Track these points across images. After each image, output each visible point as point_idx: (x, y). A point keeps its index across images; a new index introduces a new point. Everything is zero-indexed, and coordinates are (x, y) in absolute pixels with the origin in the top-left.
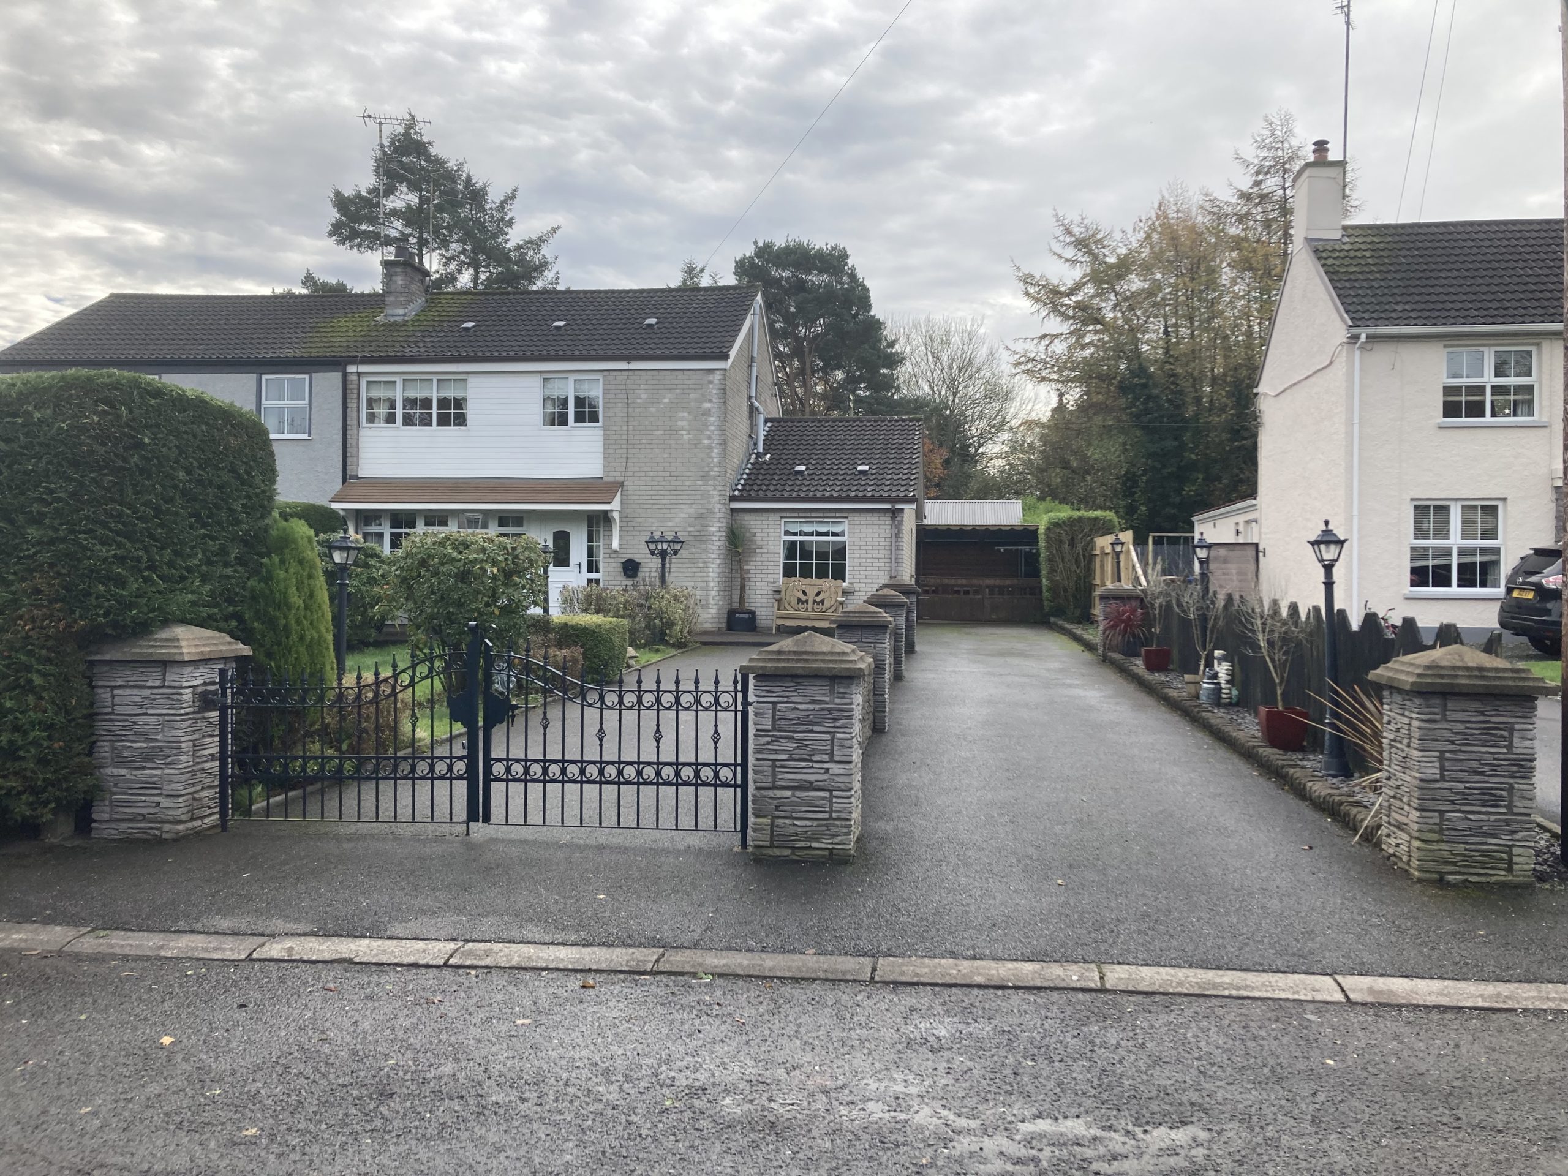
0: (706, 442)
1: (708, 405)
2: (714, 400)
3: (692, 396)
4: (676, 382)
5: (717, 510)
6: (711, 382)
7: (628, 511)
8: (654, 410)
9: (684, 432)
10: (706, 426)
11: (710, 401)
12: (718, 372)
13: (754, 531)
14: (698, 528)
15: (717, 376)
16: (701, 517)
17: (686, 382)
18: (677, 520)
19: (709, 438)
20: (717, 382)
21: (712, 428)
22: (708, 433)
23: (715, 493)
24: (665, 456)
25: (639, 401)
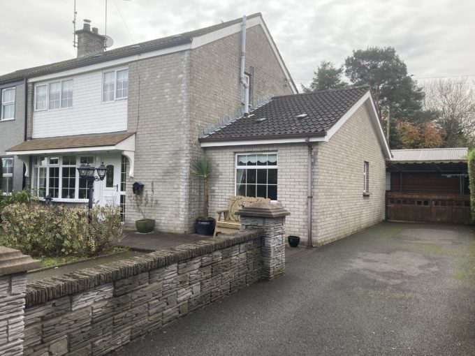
0: (180, 101)
1: (181, 76)
2: (185, 72)
3: (172, 71)
4: (164, 63)
5: (185, 148)
6: (182, 60)
7: (138, 151)
8: (152, 83)
9: (167, 96)
10: (179, 90)
11: (182, 73)
12: (186, 53)
13: (218, 162)
14: (174, 161)
15: (186, 55)
16: (176, 153)
17: (169, 62)
18: (163, 156)
19: (181, 98)
20: (186, 59)
21: (183, 91)
22: (181, 95)
23: (184, 136)
24: (158, 113)
25: (145, 79)
